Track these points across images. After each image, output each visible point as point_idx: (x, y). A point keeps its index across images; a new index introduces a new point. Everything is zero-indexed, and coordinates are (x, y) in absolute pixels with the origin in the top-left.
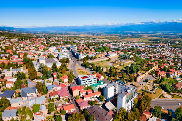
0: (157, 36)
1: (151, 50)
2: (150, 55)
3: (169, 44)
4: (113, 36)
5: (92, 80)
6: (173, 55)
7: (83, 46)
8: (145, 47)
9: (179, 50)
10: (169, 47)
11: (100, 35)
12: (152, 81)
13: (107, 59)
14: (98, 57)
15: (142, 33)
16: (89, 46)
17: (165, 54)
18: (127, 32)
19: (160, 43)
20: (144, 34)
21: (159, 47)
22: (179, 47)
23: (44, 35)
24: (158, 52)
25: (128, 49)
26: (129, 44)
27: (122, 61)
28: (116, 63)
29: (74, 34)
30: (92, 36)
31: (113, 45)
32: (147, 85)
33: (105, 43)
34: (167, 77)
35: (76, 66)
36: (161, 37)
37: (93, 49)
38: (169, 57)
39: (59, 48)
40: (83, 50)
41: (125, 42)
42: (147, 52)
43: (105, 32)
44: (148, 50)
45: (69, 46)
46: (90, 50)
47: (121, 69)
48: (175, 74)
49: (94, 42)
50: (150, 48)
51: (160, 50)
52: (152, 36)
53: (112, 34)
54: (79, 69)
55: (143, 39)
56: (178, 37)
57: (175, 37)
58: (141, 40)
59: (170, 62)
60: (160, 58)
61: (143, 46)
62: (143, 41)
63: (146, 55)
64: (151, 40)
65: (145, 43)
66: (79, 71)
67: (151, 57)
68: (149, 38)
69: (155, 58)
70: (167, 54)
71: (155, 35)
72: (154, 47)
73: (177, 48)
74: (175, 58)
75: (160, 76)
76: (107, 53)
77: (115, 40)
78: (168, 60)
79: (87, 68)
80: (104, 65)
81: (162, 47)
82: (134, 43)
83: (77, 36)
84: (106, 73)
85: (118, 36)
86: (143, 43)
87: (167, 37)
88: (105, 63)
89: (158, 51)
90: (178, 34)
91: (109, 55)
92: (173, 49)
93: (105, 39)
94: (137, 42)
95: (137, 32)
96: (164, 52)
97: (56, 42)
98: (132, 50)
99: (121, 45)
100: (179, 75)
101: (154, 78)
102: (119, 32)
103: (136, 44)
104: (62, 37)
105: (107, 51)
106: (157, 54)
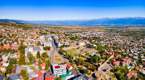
0: (111, 27)
1: (108, 38)
2: (107, 42)
3: (119, 33)
4: (83, 27)
5: (62, 71)
6: (123, 42)
7: (62, 35)
8: (104, 36)
9: (126, 38)
10: (119, 35)
11: (75, 26)
12: (109, 70)
13: (77, 47)
14: (71, 45)
15: (102, 25)
16: (66, 35)
17: (117, 41)
18: (92, 24)
19: (113, 32)
20: (103, 25)
21: (113, 35)
22: (126, 35)
23: (40, 26)
24: (113, 40)
25: (93, 37)
26: (93, 33)
27: (88, 49)
28: (84, 51)
29: (59, 26)
30: (70, 27)
31: (83, 34)
32: (105, 74)
33: (78, 32)
34: (121, 65)
35: (54, 53)
36: (114, 27)
37: (69, 38)
38: (120, 44)
39: (47, 37)
40: (62, 38)
41: (91, 32)
42: (105, 39)
43: (79, 25)
44: (106, 38)
45: (54, 35)
46: (67, 39)
47: (86, 57)
48: (126, 63)
49: (71, 31)
50: (107, 36)
51: (114, 38)
52: (108, 27)
53: (83, 26)
54: (56, 56)
55: (102, 29)
56: (125, 28)
57: (123, 28)
58: (101, 30)
59: (122, 48)
60: (114, 45)
61: (102, 35)
62: (103, 30)
63: (105, 43)
64: (107, 30)
65: (103, 32)
66: (56, 58)
67: (108, 44)
68: (106, 28)
69: (111, 44)
70: (119, 41)
71: (110, 26)
72: (110, 36)
73: (125, 36)
74: (125, 45)
75: (115, 65)
76: (77, 42)
77: (85, 30)
78: (120, 47)
79: (62, 56)
80: (74, 53)
81: (115, 35)
82: (97, 32)
83: (61, 27)
84: (75, 61)
85: (86, 27)
86: (102, 32)
87: (117, 28)
88: (75, 51)
89: (112, 38)
90: (124, 25)
91: (79, 44)
92: (122, 37)
93: (78, 29)
94: (99, 31)
95: (98, 25)
96: (117, 40)
97: (45, 32)
98: (95, 38)
99: (88, 34)
100: (129, 63)
101: (111, 67)
102: (87, 24)
103: (98, 33)
104: (51, 28)
105: (78, 40)
106: (112, 41)
